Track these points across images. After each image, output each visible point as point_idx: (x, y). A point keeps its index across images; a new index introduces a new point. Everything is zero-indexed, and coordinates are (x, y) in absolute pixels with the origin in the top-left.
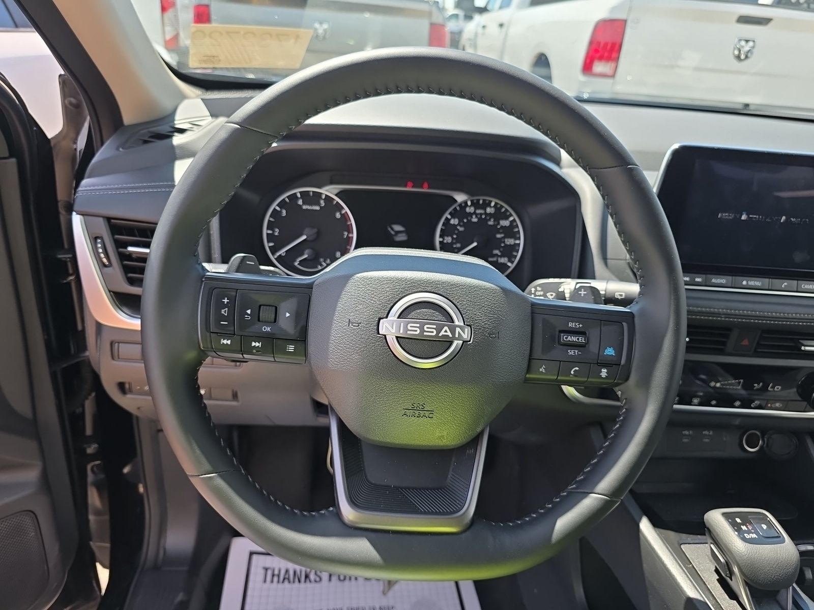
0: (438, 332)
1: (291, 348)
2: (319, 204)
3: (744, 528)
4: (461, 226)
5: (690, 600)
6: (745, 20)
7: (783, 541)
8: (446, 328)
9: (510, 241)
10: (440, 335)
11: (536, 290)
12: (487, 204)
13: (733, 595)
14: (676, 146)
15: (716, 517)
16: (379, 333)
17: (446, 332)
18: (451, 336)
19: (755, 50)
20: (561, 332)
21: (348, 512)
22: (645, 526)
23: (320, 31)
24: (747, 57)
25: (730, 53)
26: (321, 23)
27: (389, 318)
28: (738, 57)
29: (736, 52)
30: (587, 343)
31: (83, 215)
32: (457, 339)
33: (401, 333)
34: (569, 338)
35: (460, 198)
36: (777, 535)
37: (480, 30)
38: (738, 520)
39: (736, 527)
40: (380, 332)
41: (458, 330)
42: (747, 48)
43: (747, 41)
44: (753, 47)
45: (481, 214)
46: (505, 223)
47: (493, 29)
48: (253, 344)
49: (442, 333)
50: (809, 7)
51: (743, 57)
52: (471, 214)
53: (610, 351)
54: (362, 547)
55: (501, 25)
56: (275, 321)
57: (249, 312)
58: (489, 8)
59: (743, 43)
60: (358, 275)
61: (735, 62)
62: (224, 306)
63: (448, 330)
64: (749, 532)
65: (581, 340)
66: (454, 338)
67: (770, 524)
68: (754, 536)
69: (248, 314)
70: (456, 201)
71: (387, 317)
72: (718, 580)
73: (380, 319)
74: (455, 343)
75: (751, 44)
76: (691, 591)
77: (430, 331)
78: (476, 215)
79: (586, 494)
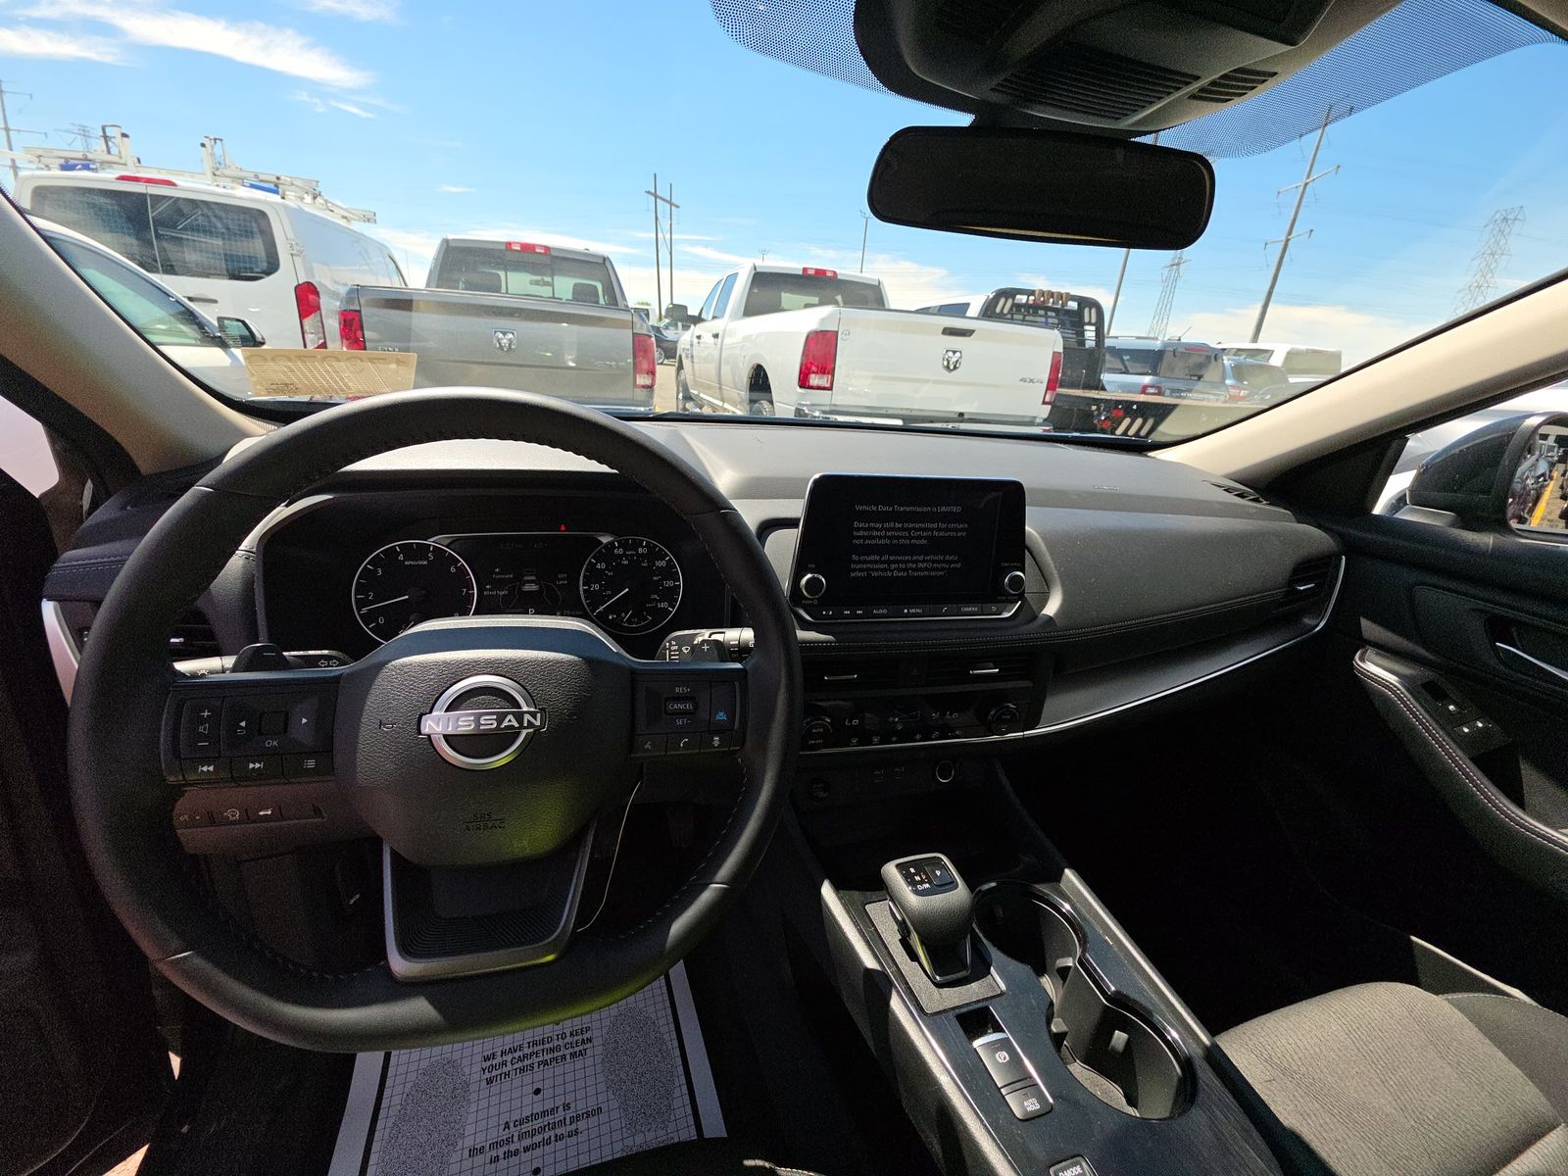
0: (499, 724)
1: (311, 764)
2: (427, 559)
3: (917, 878)
4: (610, 571)
5: (868, 971)
6: (950, 332)
7: (957, 886)
8: (510, 717)
9: (669, 583)
10: (502, 726)
11: (671, 645)
12: (637, 544)
13: (914, 957)
14: (817, 476)
15: (891, 871)
16: (420, 734)
17: (510, 721)
18: (517, 725)
19: (963, 361)
20: (667, 699)
21: (400, 965)
22: (827, 891)
23: (504, 342)
24: (955, 368)
25: (940, 364)
26: (504, 334)
27: (434, 713)
28: (948, 367)
29: (946, 363)
30: (696, 708)
31: (59, 601)
32: (525, 728)
33: (450, 731)
34: (675, 706)
35: (605, 539)
36: (950, 880)
37: (696, 340)
38: (912, 870)
39: (910, 880)
40: (422, 732)
41: (527, 717)
42: (954, 359)
43: (954, 352)
44: (961, 357)
45: (632, 555)
46: (661, 564)
47: (708, 338)
48: (251, 766)
49: (505, 723)
50: (1012, 319)
51: (952, 367)
52: (620, 557)
53: (721, 716)
54: (418, 1009)
55: (716, 336)
56: (286, 731)
57: (243, 724)
58: (704, 316)
59: (951, 354)
60: (393, 663)
61: (945, 372)
62: (203, 721)
63: (513, 719)
64: (922, 882)
65: (689, 706)
66: (522, 727)
67: (944, 868)
68: (927, 886)
69: (242, 728)
70: (601, 543)
71: (431, 712)
72: (900, 940)
73: (421, 716)
74: (524, 733)
75: (958, 354)
76: (869, 962)
77: (489, 723)
78: (627, 556)
79: (705, 886)
